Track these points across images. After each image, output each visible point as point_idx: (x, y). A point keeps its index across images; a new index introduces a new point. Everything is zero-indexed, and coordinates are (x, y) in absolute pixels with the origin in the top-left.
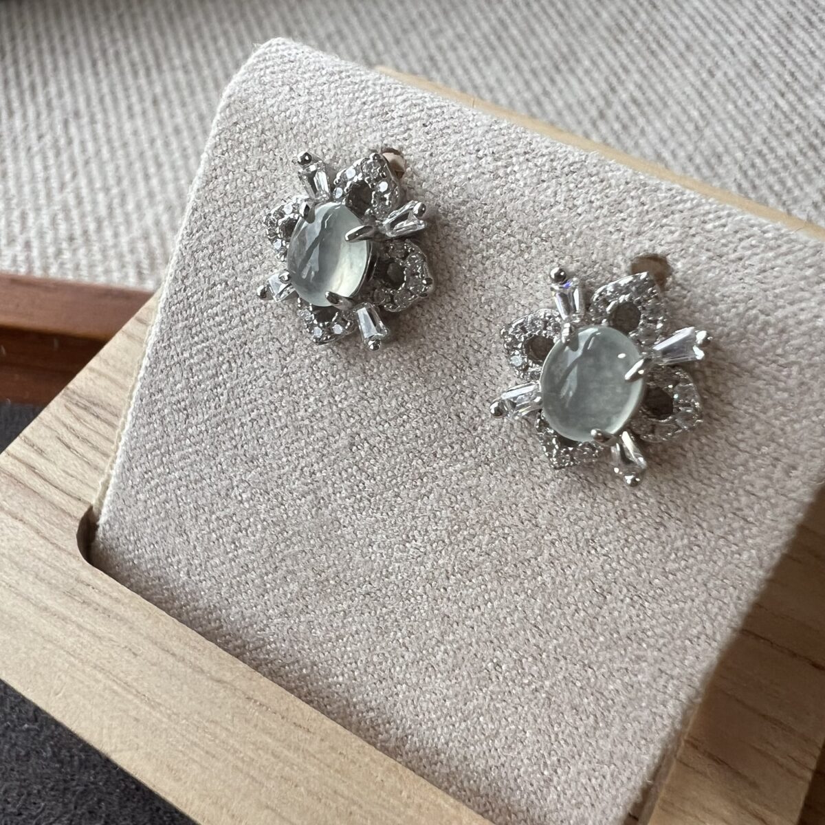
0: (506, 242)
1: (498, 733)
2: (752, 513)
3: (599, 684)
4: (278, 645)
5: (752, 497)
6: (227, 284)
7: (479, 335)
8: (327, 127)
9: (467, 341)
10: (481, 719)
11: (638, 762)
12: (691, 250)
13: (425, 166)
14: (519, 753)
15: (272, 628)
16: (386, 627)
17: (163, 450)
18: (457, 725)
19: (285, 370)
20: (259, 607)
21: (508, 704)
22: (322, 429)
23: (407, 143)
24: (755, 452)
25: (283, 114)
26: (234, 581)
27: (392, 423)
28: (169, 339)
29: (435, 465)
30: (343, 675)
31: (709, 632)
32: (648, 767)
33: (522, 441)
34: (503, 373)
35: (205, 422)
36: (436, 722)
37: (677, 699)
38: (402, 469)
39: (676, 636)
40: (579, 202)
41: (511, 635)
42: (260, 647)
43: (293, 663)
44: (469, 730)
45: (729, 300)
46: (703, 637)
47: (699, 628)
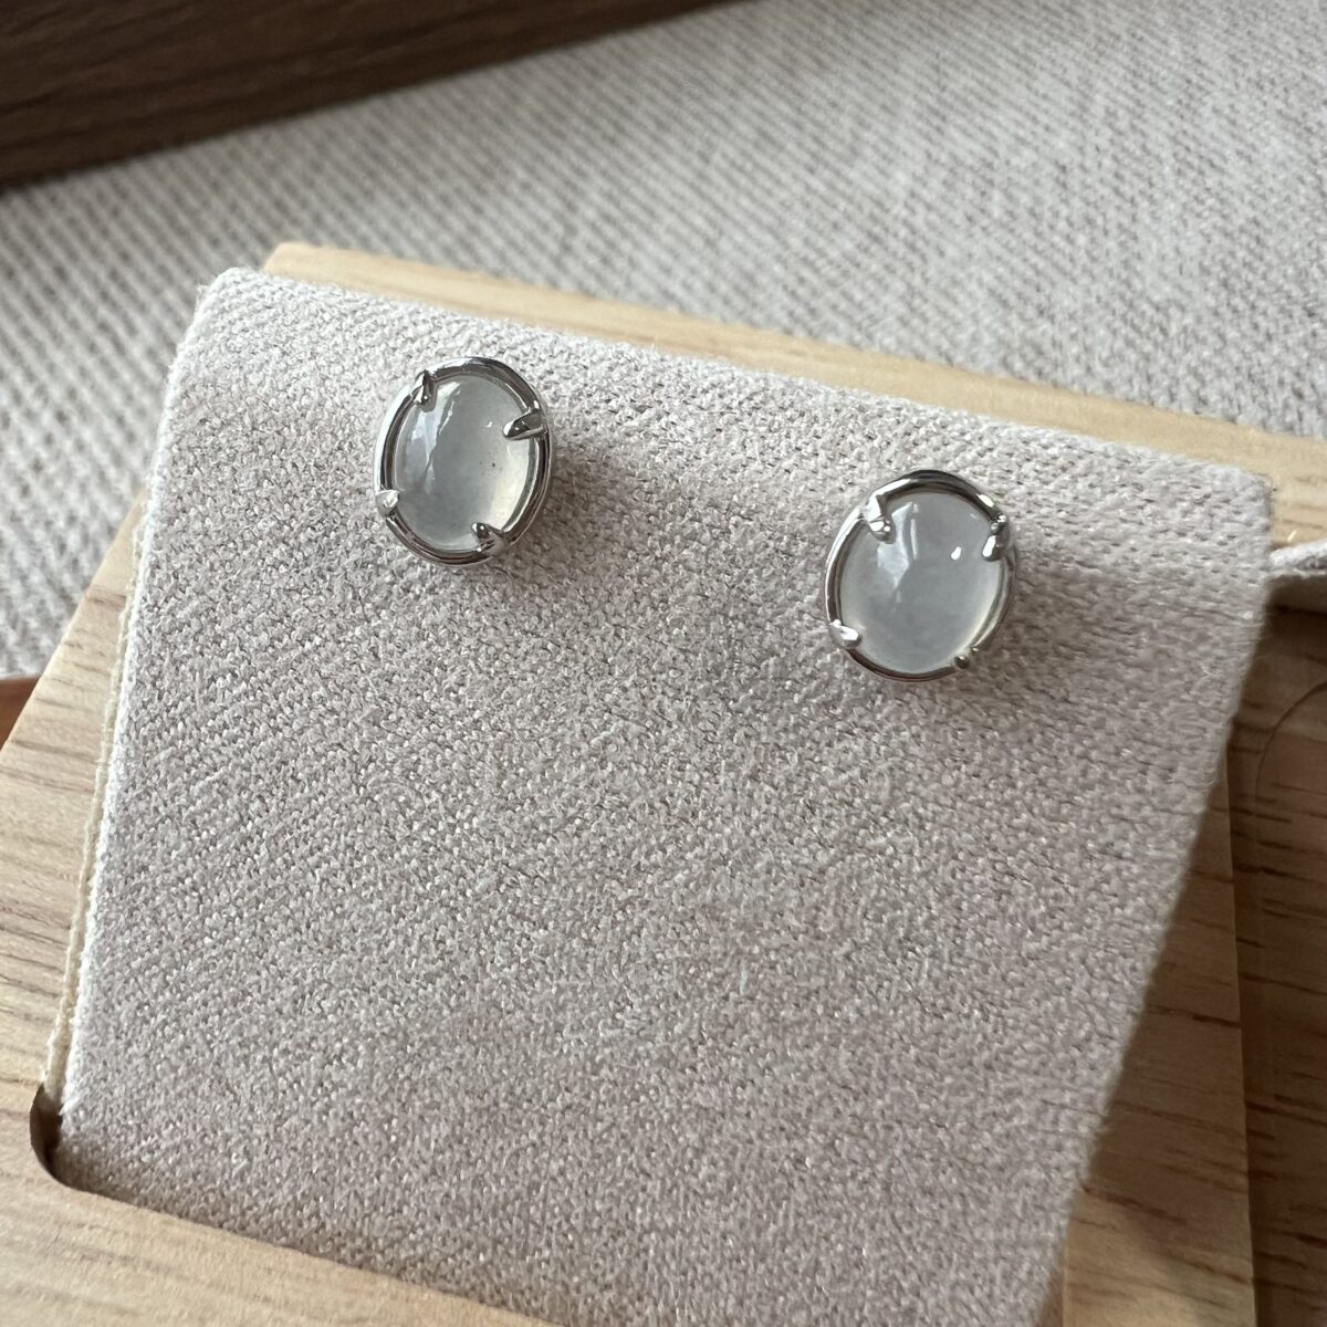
2: (1128, 845)
5: (1123, 824)
6: (234, 675)
24: (1113, 760)
31: (1102, 1029)
41: (810, 1111)
42: (399, 1241)
43: (460, 1251)
44: (772, 1273)
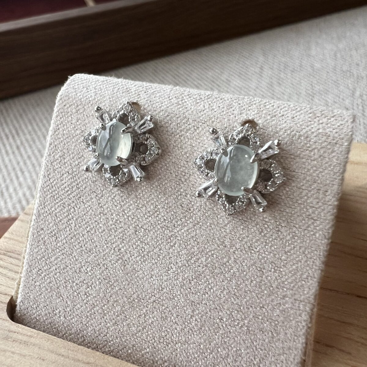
0: (188, 128)
1: (228, 355)
2: (315, 215)
3: (269, 315)
4: (114, 341)
7: (184, 168)
8: (105, 99)
9: (179, 172)
10: (219, 350)
11: (296, 349)
12: (263, 116)
13: (149, 106)
14: (240, 362)
15: (110, 333)
16: (166, 316)
17: (46, 258)
18: (208, 357)
19: (100, 205)
20: (102, 324)
21: (230, 338)
22: (121, 228)
23: (139, 99)
24: (310, 189)
25: (85, 98)
26: (88, 314)
27: (153, 216)
28: (44, 204)
29: (175, 231)
30: (149, 348)
32: (301, 350)
33: (211, 210)
34: (198, 182)
35: (65, 238)
36: (198, 359)
37: (306, 311)
38: (161, 237)
39: (298, 281)
40: (214, 107)
41: (224, 303)
43: (123, 349)
44: (214, 358)
45: (283, 130)
46: (309, 278)
47: (307, 274)
